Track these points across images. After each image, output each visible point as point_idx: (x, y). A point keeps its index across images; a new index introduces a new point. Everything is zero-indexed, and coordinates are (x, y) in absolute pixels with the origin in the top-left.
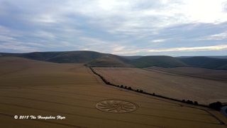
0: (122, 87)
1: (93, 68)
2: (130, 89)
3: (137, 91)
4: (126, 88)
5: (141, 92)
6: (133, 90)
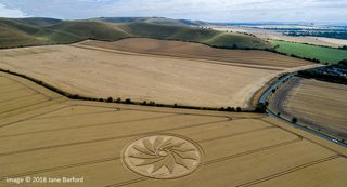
3: (145, 104)
6: (133, 103)
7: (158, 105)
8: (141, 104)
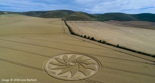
0: (85, 37)
1: (66, 21)
2: (93, 39)
3: (100, 42)
4: (88, 38)
5: (104, 42)
6: (95, 40)
7: (108, 44)
8: (98, 41)
